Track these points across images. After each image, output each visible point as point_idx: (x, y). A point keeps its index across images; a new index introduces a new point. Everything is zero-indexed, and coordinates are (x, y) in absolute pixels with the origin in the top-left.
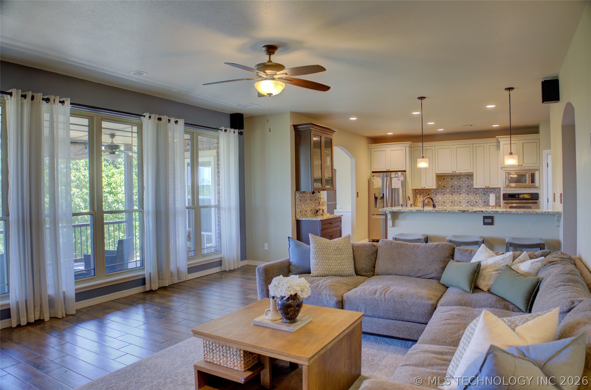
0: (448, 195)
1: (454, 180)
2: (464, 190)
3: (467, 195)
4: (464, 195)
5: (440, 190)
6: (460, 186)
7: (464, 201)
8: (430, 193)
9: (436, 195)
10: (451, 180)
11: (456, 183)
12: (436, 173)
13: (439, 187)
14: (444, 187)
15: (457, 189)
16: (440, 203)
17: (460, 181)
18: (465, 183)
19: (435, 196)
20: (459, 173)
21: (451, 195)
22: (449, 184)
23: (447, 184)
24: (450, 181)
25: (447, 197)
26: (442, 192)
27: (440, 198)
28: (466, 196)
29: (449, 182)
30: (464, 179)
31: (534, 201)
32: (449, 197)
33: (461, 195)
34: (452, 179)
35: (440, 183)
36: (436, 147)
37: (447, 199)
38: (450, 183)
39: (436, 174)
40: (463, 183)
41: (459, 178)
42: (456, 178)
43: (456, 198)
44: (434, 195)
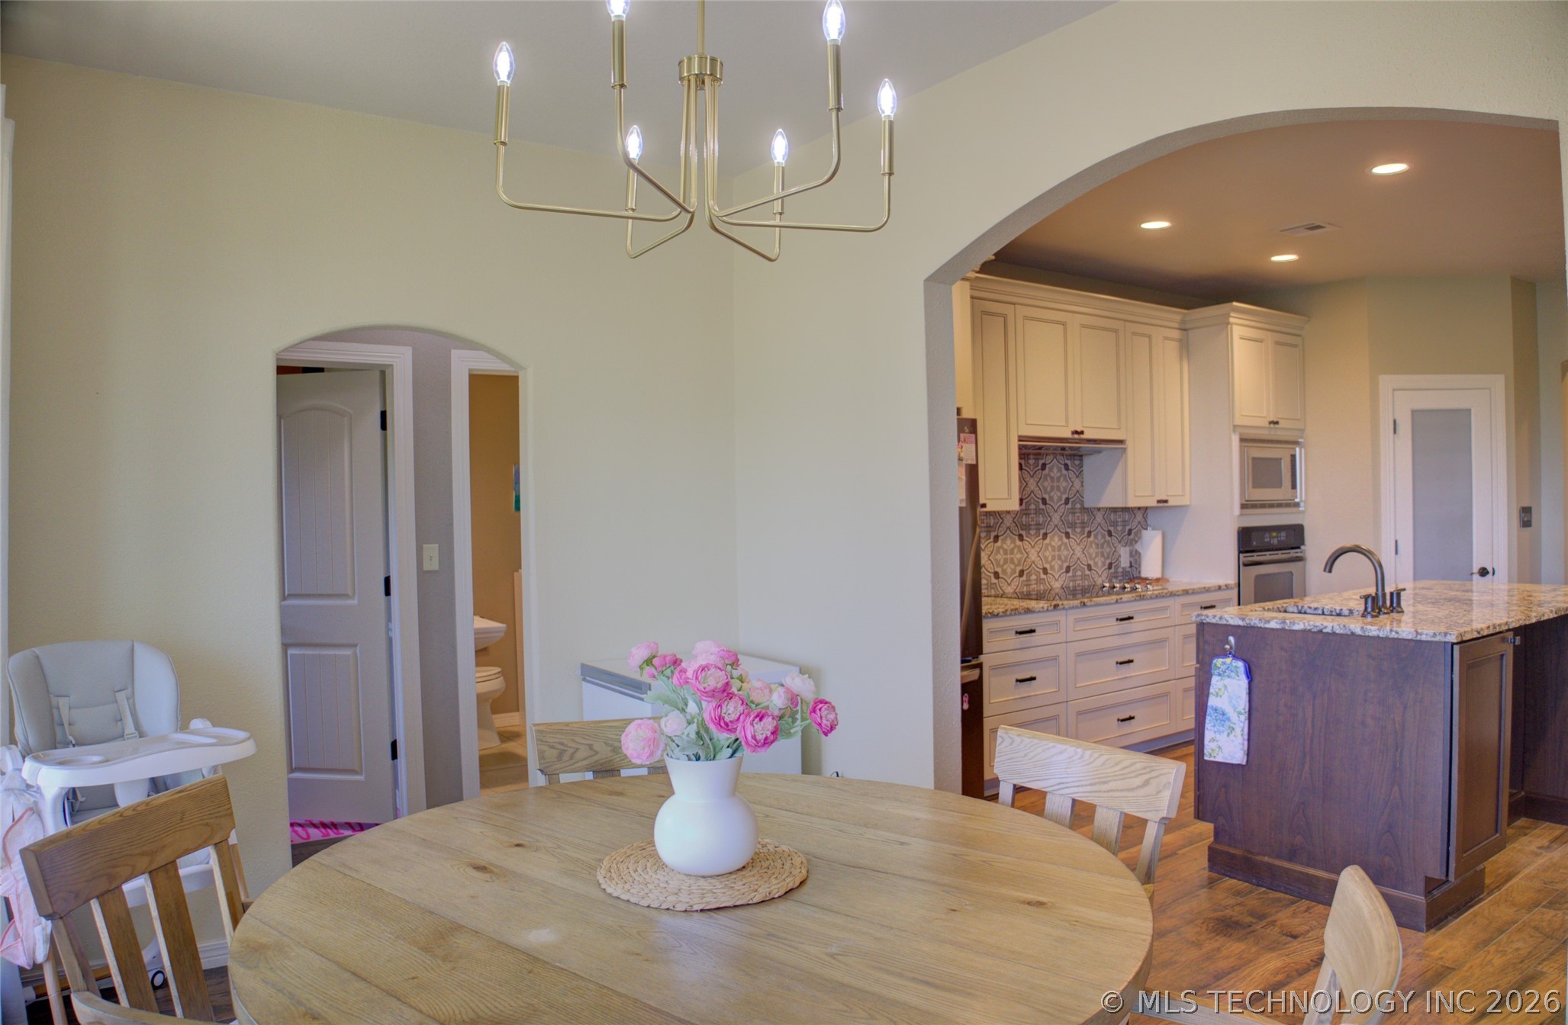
1: (1026, 474)
3: (1065, 540)
4: (1056, 540)
6: (1044, 501)
7: (1056, 567)
11: (1032, 484)
12: (1020, 433)
15: (1038, 511)
18: (1058, 489)
28: (1062, 544)
30: (1056, 470)
31: (1293, 553)
32: (1012, 552)
33: (1048, 540)
36: (1020, 312)
39: (1021, 439)
40: (1052, 489)
43: (1033, 555)
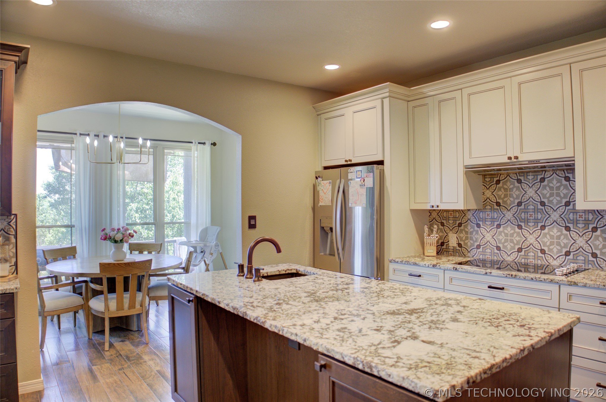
0: (509, 229)
1: (524, 186)
2: (555, 216)
3: (565, 232)
4: (555, 230)
5: (488, 214)
6: (543, 204)
7: (555, 250)
8: (464, 220)
9: (478, 226)
10: (517, 184)
11: (531, 192)
12: (466, 164)
13: (485, 206)
14: (498, 204)
15: (536, 211)
16: (489, 251)
17: (545, 187)
18: (558, 195)
19: (476, 228)
20: (531, 162)
21: (517, 230)
22: (511, 196)
23: (506, 196)
24: (514, 187)
25: (506, 235)
26: (493, 220)
27: (488, 237)
28: (562, 234)
29: (511, 190)
30: (555, 182)
32: (512, 235)
33: (546, 231)
34: (519, 181)
35: (488, 193)
36: (466, 92)
37: (506, 241)
38: (515, 193)
39: (466, 167)
40: (552, 195)
41: (539, 177)
42: (530, 177)
43: (531, 239)
44: (473, 228)
